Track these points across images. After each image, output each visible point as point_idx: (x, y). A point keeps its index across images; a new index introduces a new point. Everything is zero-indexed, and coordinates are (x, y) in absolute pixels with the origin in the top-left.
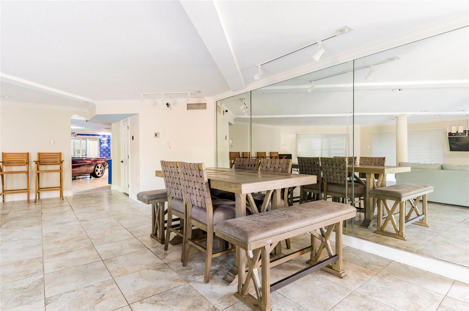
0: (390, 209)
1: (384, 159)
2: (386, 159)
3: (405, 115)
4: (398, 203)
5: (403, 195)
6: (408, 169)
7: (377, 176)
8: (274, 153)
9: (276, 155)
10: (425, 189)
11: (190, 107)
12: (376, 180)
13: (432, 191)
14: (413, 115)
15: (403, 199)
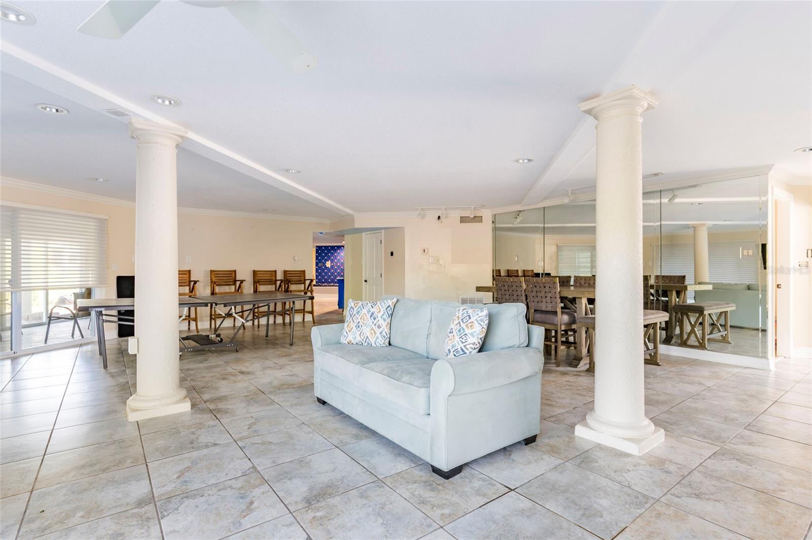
0: (693, 323)
1: (684, 277)
2: (686, 278)
3: (705, 224)
4: (700, 317)
5: (705, 309)
6: (710, 287)
7: (678, 294)
8: (528, 271)
9: (530, 274)
10: (727, 306)
11: (463, 220)
12: (678, 300)
13: (734, 308)
14: (715, 225)
15: (706, 313)
